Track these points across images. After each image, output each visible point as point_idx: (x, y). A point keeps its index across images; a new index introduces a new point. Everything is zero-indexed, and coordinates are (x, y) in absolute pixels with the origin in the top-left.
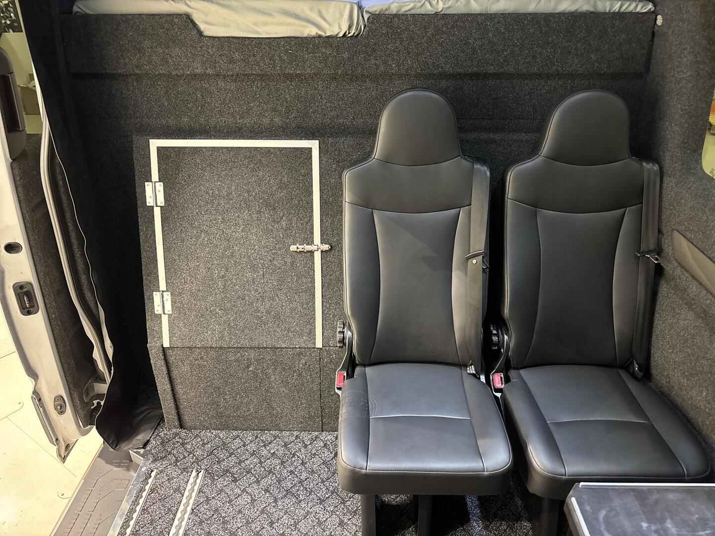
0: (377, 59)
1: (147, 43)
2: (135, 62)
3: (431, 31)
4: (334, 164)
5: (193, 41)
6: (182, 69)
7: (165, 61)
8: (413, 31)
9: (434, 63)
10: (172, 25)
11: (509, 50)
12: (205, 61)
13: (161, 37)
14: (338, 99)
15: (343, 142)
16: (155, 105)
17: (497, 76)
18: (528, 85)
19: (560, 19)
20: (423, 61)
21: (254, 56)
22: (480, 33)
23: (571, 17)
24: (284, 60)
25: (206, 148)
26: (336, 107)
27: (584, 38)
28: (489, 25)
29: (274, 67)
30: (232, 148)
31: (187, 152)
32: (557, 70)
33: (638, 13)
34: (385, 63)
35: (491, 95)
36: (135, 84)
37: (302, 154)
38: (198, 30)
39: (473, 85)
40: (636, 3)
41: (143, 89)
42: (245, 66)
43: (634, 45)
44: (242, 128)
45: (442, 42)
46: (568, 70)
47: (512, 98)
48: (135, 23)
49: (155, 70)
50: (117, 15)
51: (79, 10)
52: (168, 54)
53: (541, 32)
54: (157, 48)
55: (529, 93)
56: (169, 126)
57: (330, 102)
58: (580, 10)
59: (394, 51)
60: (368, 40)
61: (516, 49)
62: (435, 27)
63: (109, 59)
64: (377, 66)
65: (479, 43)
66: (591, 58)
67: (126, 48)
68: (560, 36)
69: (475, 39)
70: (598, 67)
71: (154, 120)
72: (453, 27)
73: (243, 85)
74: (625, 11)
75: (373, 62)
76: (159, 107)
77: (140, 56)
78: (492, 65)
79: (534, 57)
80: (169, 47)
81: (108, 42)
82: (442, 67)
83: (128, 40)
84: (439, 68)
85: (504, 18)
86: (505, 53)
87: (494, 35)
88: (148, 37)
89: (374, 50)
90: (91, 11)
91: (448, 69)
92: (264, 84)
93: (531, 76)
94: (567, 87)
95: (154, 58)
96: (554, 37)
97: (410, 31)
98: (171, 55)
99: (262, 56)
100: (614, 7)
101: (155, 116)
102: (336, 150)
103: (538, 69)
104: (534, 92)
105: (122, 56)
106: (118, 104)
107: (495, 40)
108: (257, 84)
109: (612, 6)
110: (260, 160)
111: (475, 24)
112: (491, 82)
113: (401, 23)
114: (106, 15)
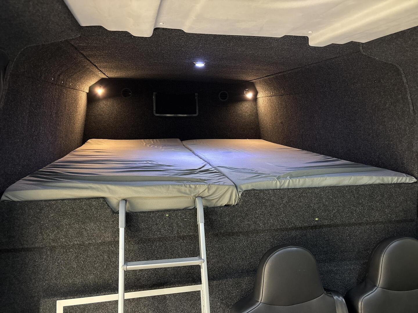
0: (249, 221)
1: (66, 221)
2: (52, 236)
3: (285, 200)
4: (219, 302)
5: (107, 217)
6: (95, 239)
7: (80, 234)
8: (273, 200)
9: (288, 221)
10: (90, 206)
11: (336, 209)
12: (116, 231)
13: (79, 216)
14: (219, 249)
15: (225, 283)
16: (65, 268)
17: (329, 226)
18: (348, 230)
19: (365, 189)
20: (281, 220)
21: (157, 224)
22: (317, 200)
23: (371, 188)
24: (180, 226)
25: (110, 302)
26: (217, 255)
27: (380, 200)
28: (323, 195)
29: (172, 232)
30: (133, 299)
31: (92, 308)
32: (367, 220)
33: (407, 183)
34: (255, 223)
35: (325, 238)
36: (49, 253)
37: (192, 297)
38: (111, 209)
39: (313, 233)
40: (406, 178)
41: (55, 257)
42: (149, 233)
43: (409, 202)
44: (140, 279)
45: (293, 207)
46: (373, 220)
47: (339, 239)
48: (57, 207)
49: (70, 241)
50: (41, 201)
51: (7, 199)
52: (83, 229)
53: (354, 197)
54: (74, 224)
55: (349, 235)
56: (75, 284)
57: (213, 252)
58: (375, 183)
59: (261, 214)
60: (242, 208)
61: (340, 208)
62: (288, 197)
63: (27, 237)
64: (250, 225)
65: (316, 206)
66: (386, 211)
67: (46, 226)
68: (366, 199)
69: (314, 204)
70: (390, 217)
71: (61, 281)
72: (300, 197)
73: (144, 246)
74: (400, 183)
75: (247, 223)
76: (68, 270)
77: (58, 232)
78: (326, 219)
79: (352, 213)
80: (85, 223)
81: (30, 223)
82: (294, 223)
83: (49, 220)
84: (292, 224)
85: (331, 190)
86: (334, 211)
87: (326, 201)
88: (68, 217)
89: (247, 215)
90: (18, 199)
91: (298, 224)
92: (161, 244)
93: (350, 225)
94: (372, 229)
95: (71, 232)
96: (363, 200)
97: (271, 201)
98: (86, 229)
99: (163, 224)
100: (394, 180)
101: (63, 277)
102: (219, 290)
103: (355, 221)
104: (352, 234)
105: (41, 233)
106: (30, 271)
107: (327, 203)
108: (156, 244)
109: (392, 180)
110: (158, 307)
111: (314, 194)
112: (325, 230)
113: (265, 196)
114: (31, 202)
